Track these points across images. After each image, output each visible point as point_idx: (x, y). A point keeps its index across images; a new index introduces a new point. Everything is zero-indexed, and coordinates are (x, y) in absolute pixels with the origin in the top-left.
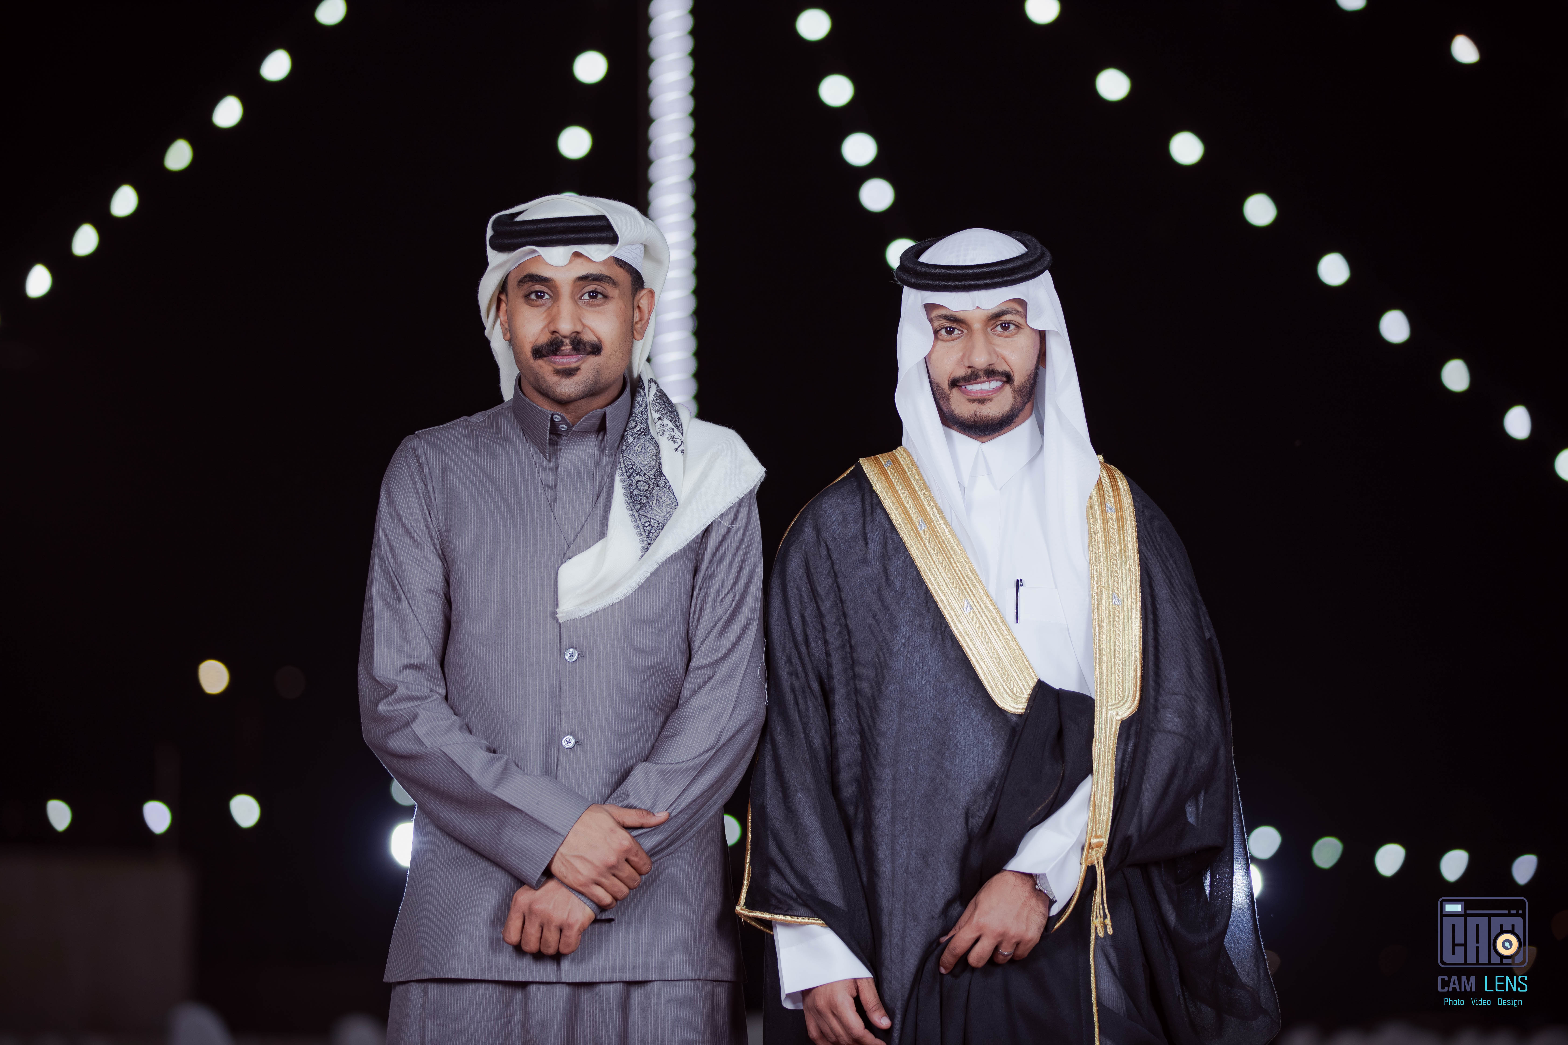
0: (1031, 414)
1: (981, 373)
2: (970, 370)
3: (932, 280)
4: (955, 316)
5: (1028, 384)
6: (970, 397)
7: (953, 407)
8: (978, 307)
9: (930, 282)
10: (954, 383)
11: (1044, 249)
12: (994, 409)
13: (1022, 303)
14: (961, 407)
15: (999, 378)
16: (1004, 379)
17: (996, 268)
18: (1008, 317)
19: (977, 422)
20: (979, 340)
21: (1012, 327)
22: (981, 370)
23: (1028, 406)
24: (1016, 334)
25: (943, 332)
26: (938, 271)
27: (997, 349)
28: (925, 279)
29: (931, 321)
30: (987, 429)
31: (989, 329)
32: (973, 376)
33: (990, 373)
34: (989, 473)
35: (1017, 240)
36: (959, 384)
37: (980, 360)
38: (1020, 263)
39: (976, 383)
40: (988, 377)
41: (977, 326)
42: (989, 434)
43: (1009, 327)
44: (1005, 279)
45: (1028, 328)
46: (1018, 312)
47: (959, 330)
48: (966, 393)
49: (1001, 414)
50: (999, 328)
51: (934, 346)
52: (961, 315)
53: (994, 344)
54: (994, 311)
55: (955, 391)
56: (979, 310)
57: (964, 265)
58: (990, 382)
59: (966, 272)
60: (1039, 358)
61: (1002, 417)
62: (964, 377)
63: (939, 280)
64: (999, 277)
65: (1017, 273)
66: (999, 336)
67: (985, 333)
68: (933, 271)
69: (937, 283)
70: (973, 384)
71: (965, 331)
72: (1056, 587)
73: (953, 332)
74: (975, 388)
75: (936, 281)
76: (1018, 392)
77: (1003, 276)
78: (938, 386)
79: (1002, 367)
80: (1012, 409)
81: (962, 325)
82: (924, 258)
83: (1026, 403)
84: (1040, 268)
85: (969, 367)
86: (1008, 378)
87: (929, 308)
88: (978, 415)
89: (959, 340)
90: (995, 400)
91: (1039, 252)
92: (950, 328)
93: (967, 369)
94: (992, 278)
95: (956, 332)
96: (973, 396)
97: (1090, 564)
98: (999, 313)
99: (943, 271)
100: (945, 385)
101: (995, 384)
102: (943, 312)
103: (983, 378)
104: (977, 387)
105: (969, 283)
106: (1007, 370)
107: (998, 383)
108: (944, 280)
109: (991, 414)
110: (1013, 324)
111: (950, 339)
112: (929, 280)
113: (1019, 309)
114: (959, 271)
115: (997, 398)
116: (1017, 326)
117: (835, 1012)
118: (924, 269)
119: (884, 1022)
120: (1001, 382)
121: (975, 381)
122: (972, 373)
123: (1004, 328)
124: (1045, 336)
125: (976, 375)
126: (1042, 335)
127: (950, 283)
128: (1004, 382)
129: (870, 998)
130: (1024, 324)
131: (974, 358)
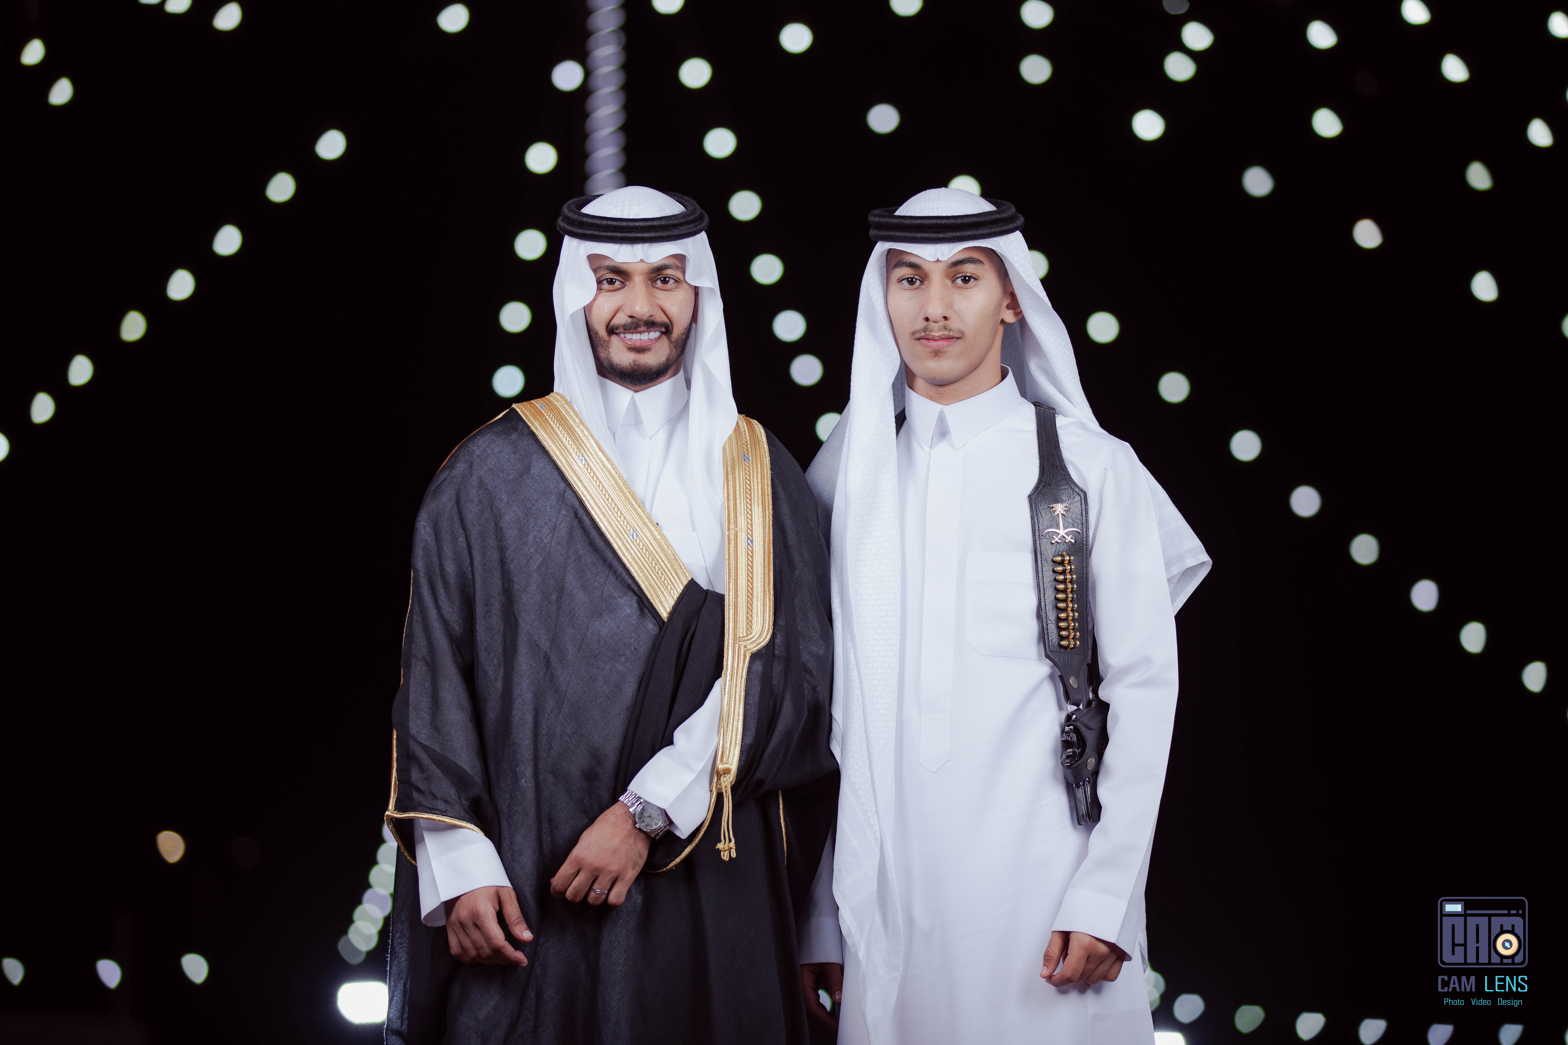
1: (641, 323)
3: (598, 230)
4: (619, 267)
5: (683, 337)
6: (629, 347)
7: (612, 355)
8: (642, 261)
9: (596, 233)
10: (613, 331)
12: (652, 359)
13: (682, 259)
14: (619, 355)
15: (658, 329)
16: (663, 330)
17: (660, 223)
19: (634, 372)
20: (639, 291)
21: (671, 281)
22: (642, 320)
23: (679, 361)
24: (676, 288)
25: (605, 282)
26: (604, 222)
27: (657, 301)
28: (591, 230)
29: (595, 271)
30: (644, 378)
31: (649, 283)
32: (633, 325)
33: (650, 324)
34: (640, 423)
36: (617, 332)
37: (640, 311)
38: (680, 221)
39: (635, 333)
40: (648, 328)
41: (638, 278)
42: (644, 384)
43: (668, 281)
44: (668, 233)
45: (685, 284)
46: (677, 268)
47: (621, 281)
48: (624, 341)
49: (658, 364)
50: (659, 282)
51: (595, 296)
52: (624, 267)
53: (654, 297)
54: (656, 265)
55: (612, 339)
56: (642, 263)
57: (630, 218)
58: (649, 332)
59: (631, 224)
60: (693, 313)
61: (658, 367)
62: (623, 326)
63: (605, 232)
64: (662, 231)
65: (678, 230)
66: (659, 289)
67: (647, 286)
68: (596, 222)
69: (600, 234)
70: (632, 333)
71: (626, 283)
72: (694, 530)
73: (615, 283)
74: (634, 337)
75: (602, 231)
76: (674, 345)
78: (596, 333)
79: (662, 319)
80: (666, 361)
81: (624, 276)
82: (588, 210)
84: (698, 228)
85: (631, 317)
86: (667, 329)
87: (593, 259)
88: (637, 364)
89: (621, 291)
90: (653, 350)
91: (697, 213)
92: (612, 279)
93: (627, 317)
94: (656, 231)
95: (617, 283)
96: (632, 345)
98: (660, 267)
99: (609, 223)
100: (602, 333)
101: (654, 335)
102: (607, 263)
103: (643, 329)
104: (636, 337)
105: (634, 235)
106: (667, 320)
107: (657, 334)
108: (610, 232)
109: (649, 363)
110: (673, 279)
111: (613, 289)
112: (594, 230)
113: (679, 264)
114: (624, 224)
115: (656, 347)
116: (677, 281)
117: (478, 923)
118: (590, 220)
119: (526, 935)
120: (660, 333)
121: (635, 331)
122: (632, 323)
123: (665, 281)
124: (698, 293)
125: (636, 324)
126: (696, 291)
127: (616, 234)
128: (662, 333)
129: (513, 910)
130: (682, 279)
131: (638, 309)
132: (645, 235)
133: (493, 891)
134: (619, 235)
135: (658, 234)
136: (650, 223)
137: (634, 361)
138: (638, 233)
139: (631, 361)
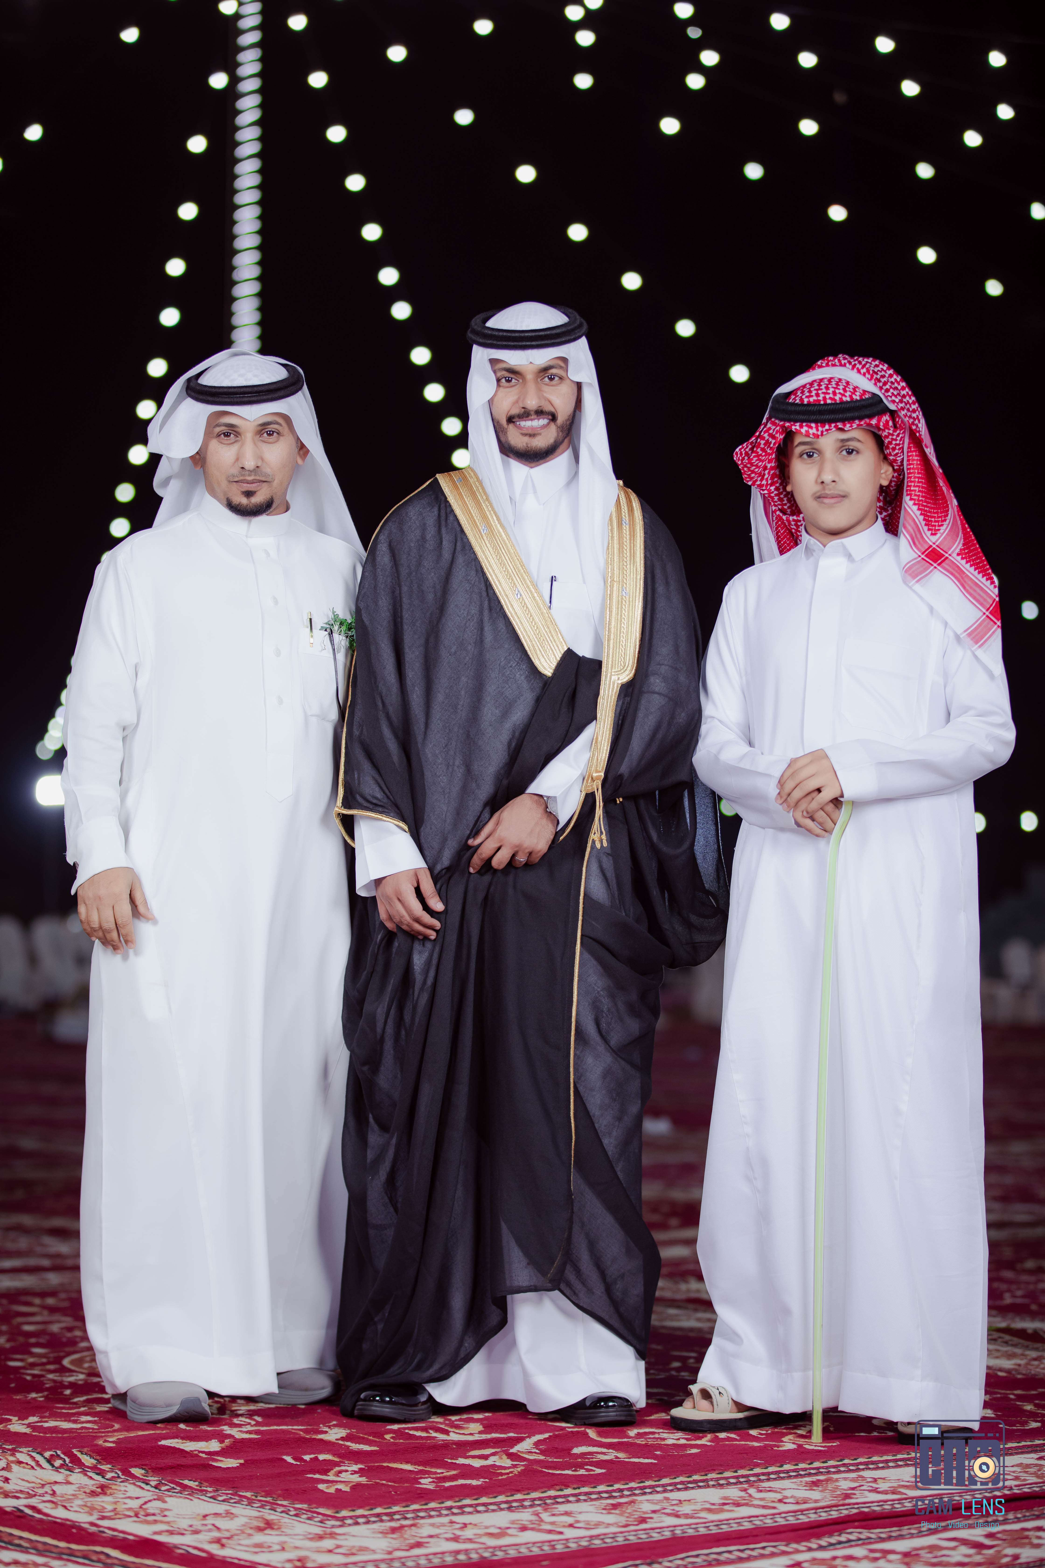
0: (569, 447)
1: (532, 413)
2: (523, 410)
4: (513, 368)
5: (568, 423)
6: (523, 432)
7: (510, 439)
8: (531, 363)
9: (495, 342)
10: (510, 420)
11: (582, 320)
12: (541, 442)
13: (565, 360)
14: (515, 438)
15: (546, 417)
16: (550, 417)
17: (546, 333)
18: (554, 371)
19: (528, 451)
20: (531, 387)
21: (557, 378)
22: (532, 410)
23: (566, 441)
24: (560, 384)
25: (503, 380)
26: (501, 334)
27: (545, 395)
28: (491, 340)
29: (495, 372)
30: (536, 457)
31: (539, 380)
32: (526, 414)
33: (540, 413)
34: (535, 492)
35: (561, 312)
36: (514, 420)
37: (532, 403)
38: (564, 329)
39: (528, 420)
40: (538, 416)
41: (530, 377)
42: (537, 461)
43: (554, 378)
44: (553, 341)
45: (569, 380)
46: (561, 367)
47: (516, 379)
48: (519, 427)
49: (546, 446)
50: (546, 379)
51: (496, 391)
52: (517, 368)
53: (542, 391)
54: (543, 366)
55: (511, 426)
56: (531, 365)
57: (521, 330)
58: (539, 419)
59: (522, 335)
60: (576, 403)
61: (548, 448)
62: (519, 415)
63: (501, 340)
64: (547, 339)
65: (561, 337)
66: (546, 385)
67: (536, 382)
68: (497, 333)
69: (499, 343)
70: (525, 421)
71: (521, 381)
72: (584, 582)
73: (511, 381)
74: (527, 424)
75: (499, 341)
76: (561, 428)
77: (551, 339)
78: (498, 422)
79: (548, 408)
80: (555, 441)
81: (518, 376)
82: (490, 324)
83: (565, 438)
84: (579, 334)
85: (523, 408)
86: (553, 417)
87: (493, 362)
88: (529, 446)
89: (516, 387)
90: (543, 434)
91: (578, 322)
92: (509, 378)
93: (521, 409)
94: (542, 340)
95: (513, 381)
96: (525, 432)
97: (607, 563)
98: (547, 367)
99: (505, 334)
100: (504, 422)
101: (543, 422)
102: (504, 365)
103: (534, 417)
105: (524, 343)
106: (553, 410)
107: (546, 420)
108: (505, 341)
109: (539, 445)
110: (558, 376)
111: (509, 386)
112: (493, 340)
113: (562, 364)
114: (517, 335)
115: (544, 432)
116: (561, 378)
117: (400, 898)
118: (490, 332)
119: (439, 906)
120: (548, 420)
122: (525, 412)
123: (551, 379)
124: (581, 387)
125: (528, 414)
126: (579, 386)
127: (510, 343)
128: (550, 420)
129: (428, 887)
130: (566, 376)
131: (529, 401)
132: (533, 343)
133: (412, 873)
134: (512, 344)
135: (543, 342)
136: (537, 334)
137: (528, 443)
138: (528, 341)
139: (525, 443)
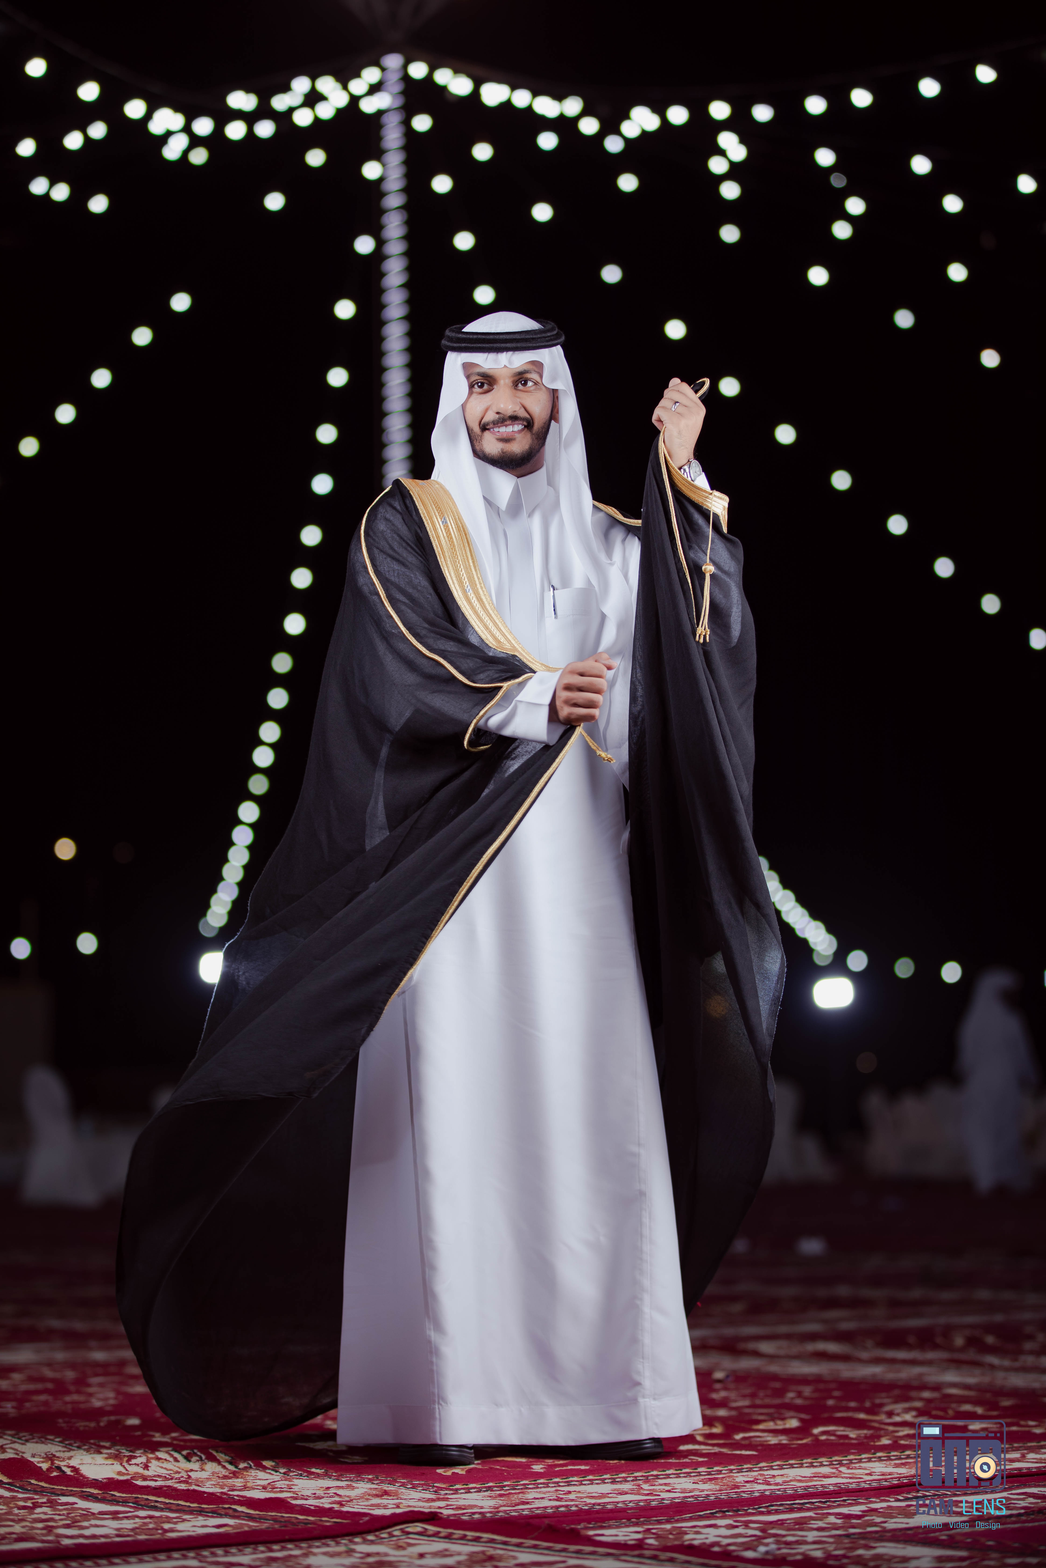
1: (507, 419)
3: (470, 344)
6: (498, 438)
7: (483, 445)
8: (504, 366)
10: (485, 426)
12: (518, 448)
13: (539, 365)
14: (491, 445)
15: (521, 423)
16: (526, 423)
17: (521, 336)
19: (503, 457)
20: (505, 393)
21: (531, 384)
22: (506, 416)
24: (533, 389)
25: (475, 386)
26: (476, 338)
27: (519, 400)
28: (466, 344)
29: (467, 376)
30: (511, 463)
31: (513, 384)
32: (500, 421)
35: (534, 320)
37: (507, 408)
38: (536, 335)
39: (502, 426)
40: (512, 422)
41: (503, 382)
44: (527, 345)
45: (543, 386)
46: (535, 373)
47: (489, 385)
48: (493, 434)
49: (522, 452)
50: (520, 385)
51: (469, 397)
53: (517, 396)
54: (517, 370)
55: (485, 433)
56: (506, 368)
58: (513, 426)
59: (497, 337)
60: (552, 408)
61: (525, 455)
62: (493, 421)
65: (537, 341)
67: (510, 388)
68: (473, 337)
70: (500, 427)
71: (494, 386)
73: (483, 386)
74: (501, 430)
75: (473, 344)
76: (534, 435)
78: (472, 429)
79: (523, 414)
80: (529, 449)
81: (492, 381)
84: (556, 342)
87: (467, 366)
88: (505, 452)
89: (489, 393)
92: (482, 383)
93: (495, 415)
94: (517, 343)
95: (486, 386)
98: (521, 372)
99: (479, 337)
100: (478, 428)
101: (518, 427)
102: (477, 370)
103: (508, 422)
104: (503, 429)
105: (499, 345)
107: (520, 427)
108: (480, 344)
109: (515, 451)
110: (532, 381)
111: (482, 392)
113: (537, 370)
115: (521, 438)
118: (466, 337)
120: (523, 427)
121: (502, 425)
122: (501, 418)
123: (526, 384)
124: (556, 394)
125: (503, 420)
128: (525, 426)
130: (540, 382)
131: (502, 406)
132: (508, 346)
134: (484, 347)
135: (519, 345)
137: (502, 450)
138: (502, 343)
139: (500, 450)
